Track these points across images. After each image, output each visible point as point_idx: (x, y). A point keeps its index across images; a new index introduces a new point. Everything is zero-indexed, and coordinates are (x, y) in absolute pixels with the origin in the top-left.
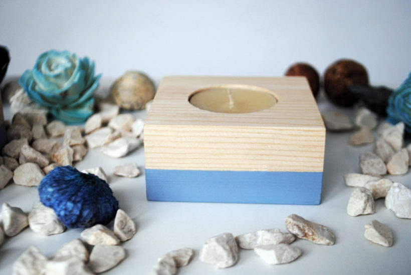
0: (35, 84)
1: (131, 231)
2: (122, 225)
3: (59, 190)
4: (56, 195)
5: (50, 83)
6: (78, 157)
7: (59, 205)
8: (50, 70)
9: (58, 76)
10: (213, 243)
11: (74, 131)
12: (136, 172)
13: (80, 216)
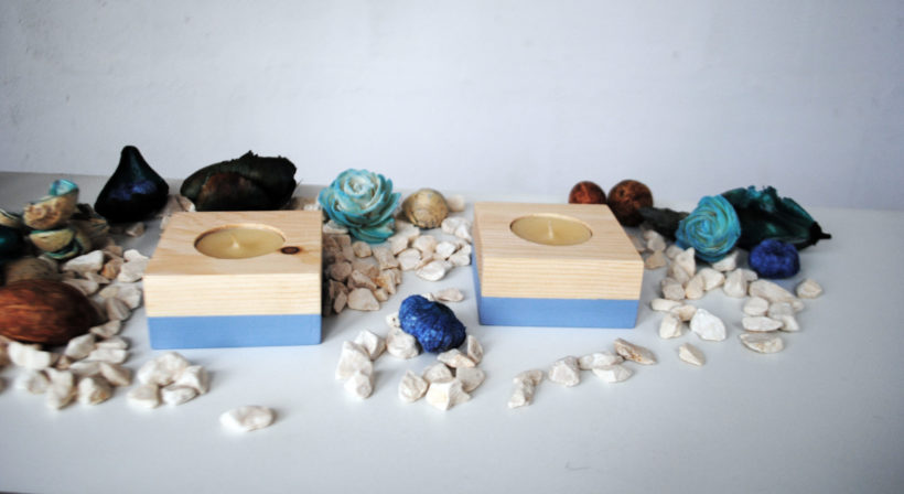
0: (337, 203)
1: (481, 353)
2: (473, 348)
4: (420, 323)
5: (354, 204)
7: (423, 332)
8: (354, 191)
9: (362, 197)
10: (563, 365)
12: (460, 297)
13: (442, 342)
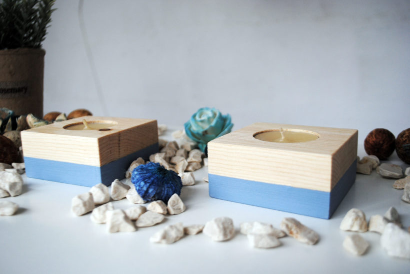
1: (180, 209)
2: (173, 204)
3: (140, 174)
4: (138, 177)
5: (198, 126)
6: (190, 168)
9: (202, 121)
11: (197, 153)
